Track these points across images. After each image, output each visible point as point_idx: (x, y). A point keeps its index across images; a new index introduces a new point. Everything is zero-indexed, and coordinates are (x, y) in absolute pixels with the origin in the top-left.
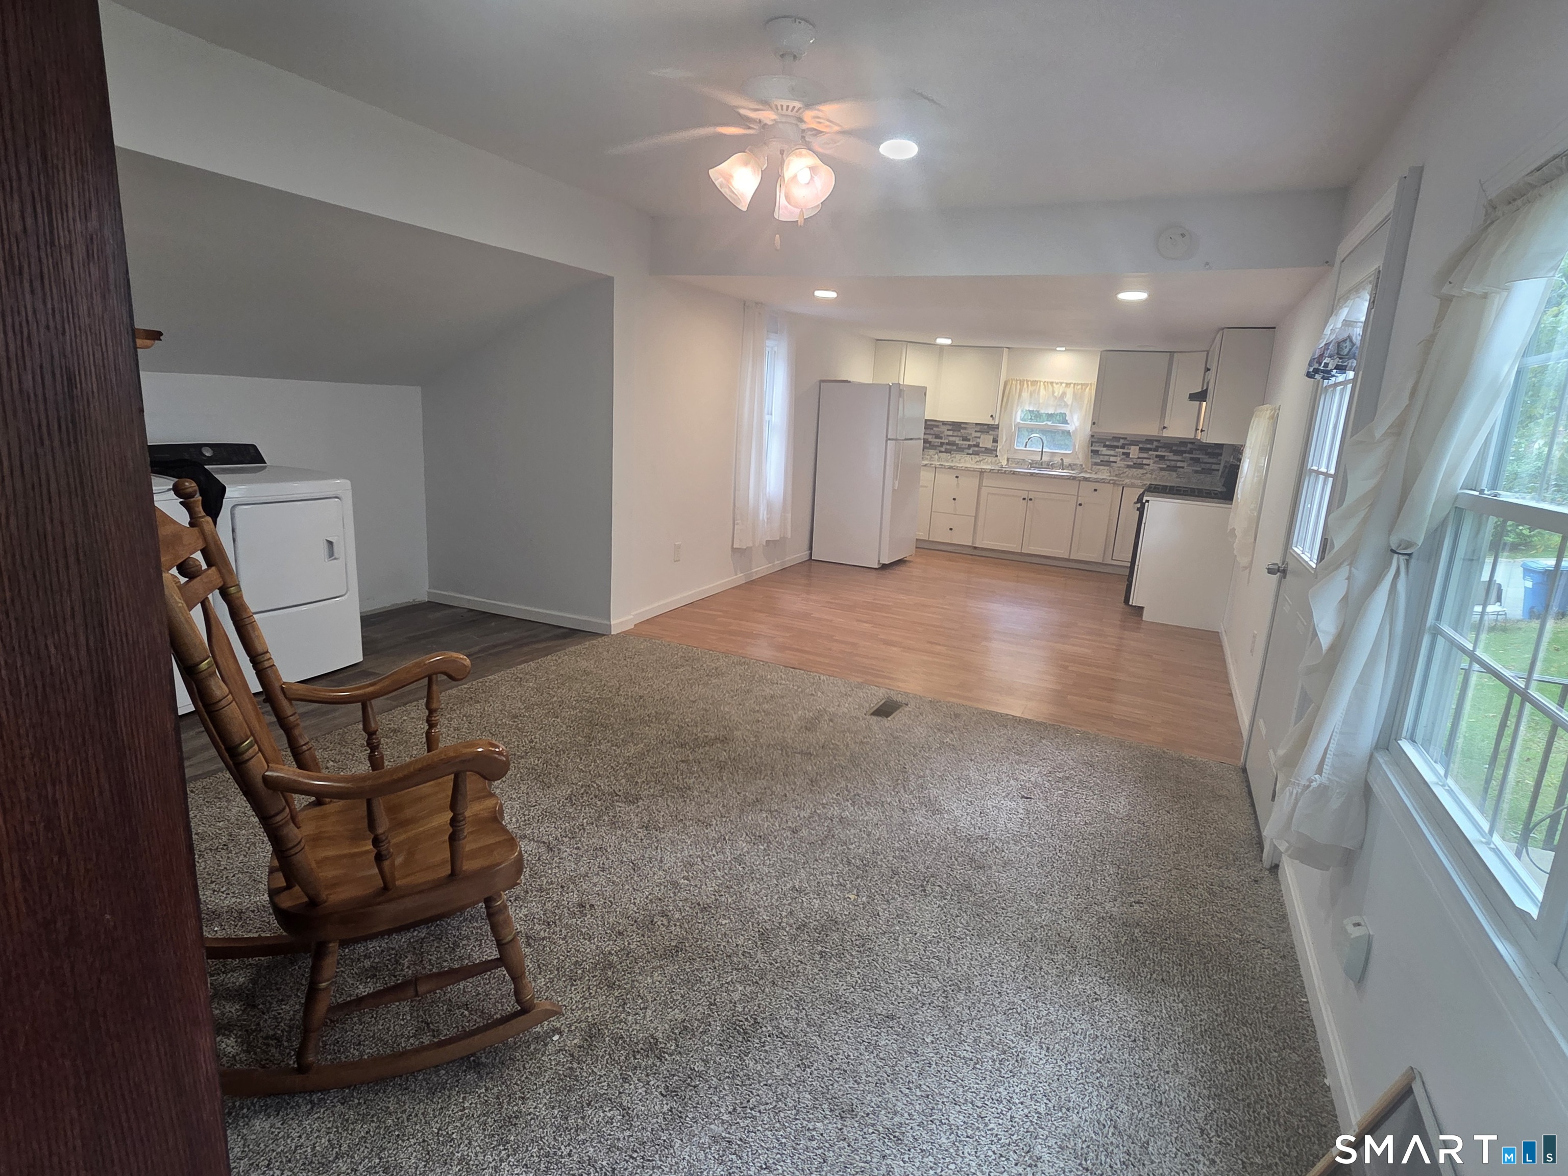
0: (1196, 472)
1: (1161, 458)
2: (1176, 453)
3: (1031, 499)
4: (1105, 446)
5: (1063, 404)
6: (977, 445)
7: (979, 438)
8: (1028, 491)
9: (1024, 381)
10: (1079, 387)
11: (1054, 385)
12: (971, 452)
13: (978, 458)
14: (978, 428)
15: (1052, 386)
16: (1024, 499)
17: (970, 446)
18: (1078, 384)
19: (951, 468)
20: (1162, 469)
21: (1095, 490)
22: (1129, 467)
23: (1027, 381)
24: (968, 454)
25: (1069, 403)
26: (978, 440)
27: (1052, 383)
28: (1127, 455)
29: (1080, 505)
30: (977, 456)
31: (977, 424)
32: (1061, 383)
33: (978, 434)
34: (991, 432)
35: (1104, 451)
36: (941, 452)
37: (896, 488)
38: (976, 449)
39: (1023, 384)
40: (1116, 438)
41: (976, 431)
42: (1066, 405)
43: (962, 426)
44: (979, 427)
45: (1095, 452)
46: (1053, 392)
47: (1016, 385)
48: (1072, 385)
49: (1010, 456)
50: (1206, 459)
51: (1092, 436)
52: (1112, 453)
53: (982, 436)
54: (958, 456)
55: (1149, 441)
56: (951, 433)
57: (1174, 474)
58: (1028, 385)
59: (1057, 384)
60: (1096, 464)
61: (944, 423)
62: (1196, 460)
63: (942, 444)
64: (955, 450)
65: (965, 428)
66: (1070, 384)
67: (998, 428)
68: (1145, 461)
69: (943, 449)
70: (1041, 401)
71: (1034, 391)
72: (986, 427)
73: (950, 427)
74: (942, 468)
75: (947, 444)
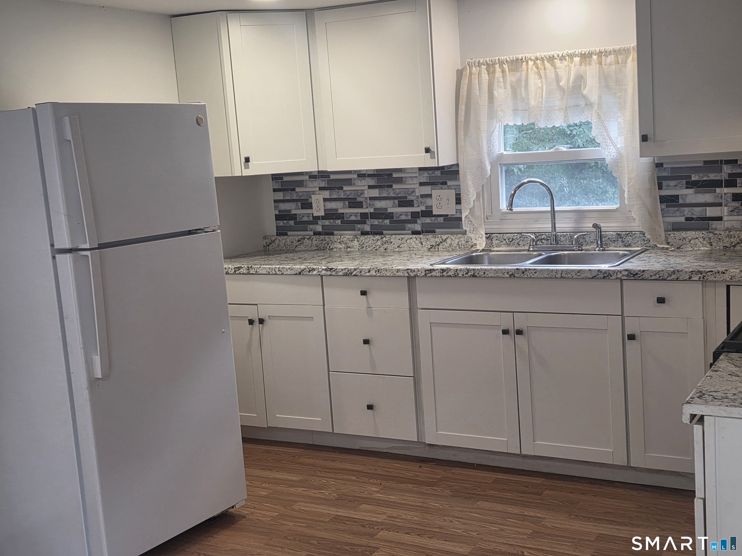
3: (519, 332)
4: (690, 184)
5: (582, 103)
6: (428, 213)
7: (430, 196)
8: (513, 312)
9: (494, 64)
10: (611, 58)
11: (557, 62)
12: (418, 227)
13: (432, 240)
14: (424, 177)
15: (553, 65)
16: (505, 332)
17: (415, 216)
18: (607, 53)
19: (348, 274)
21: (661, 300)
23: (501, 63)
24: (415, 233)
25: (594, 98)
26: (428, 201)
27: (551, 59)
29: (632, 337)
30: (430, 236)
31: (421, 169)
32: (571, 56)
33: (426, 190)
34: (449, 183)
35: (691, 196)
36: (364, 233)
38: (428, 220)
39: (494, 72)
40: (713, 164)
41: (421, 184)
42: (589, 105)
43: (395, 175)
44: (426, 174)
45: (670, 202)
46: (558, 79)
47: (479, 74)
48: (595, 57)
51: (659, 165)
52: (708, 198)
53: (436, 193)
54: (396, 240)
56: (375, 193)
58: (503, 71)
59: (562, 58)
60: (677, 227)
61: (361, 175)
63: (364, 216)
64: (388, 228)
65: (400, 180)
66: (590, 54)
67: (457, 172)
69: (367, 228)
70: (533, 103)
71: (519, 80)
72: (438, 173)
73: (372, 182)
74: (331, 275)
75: (374, 216)
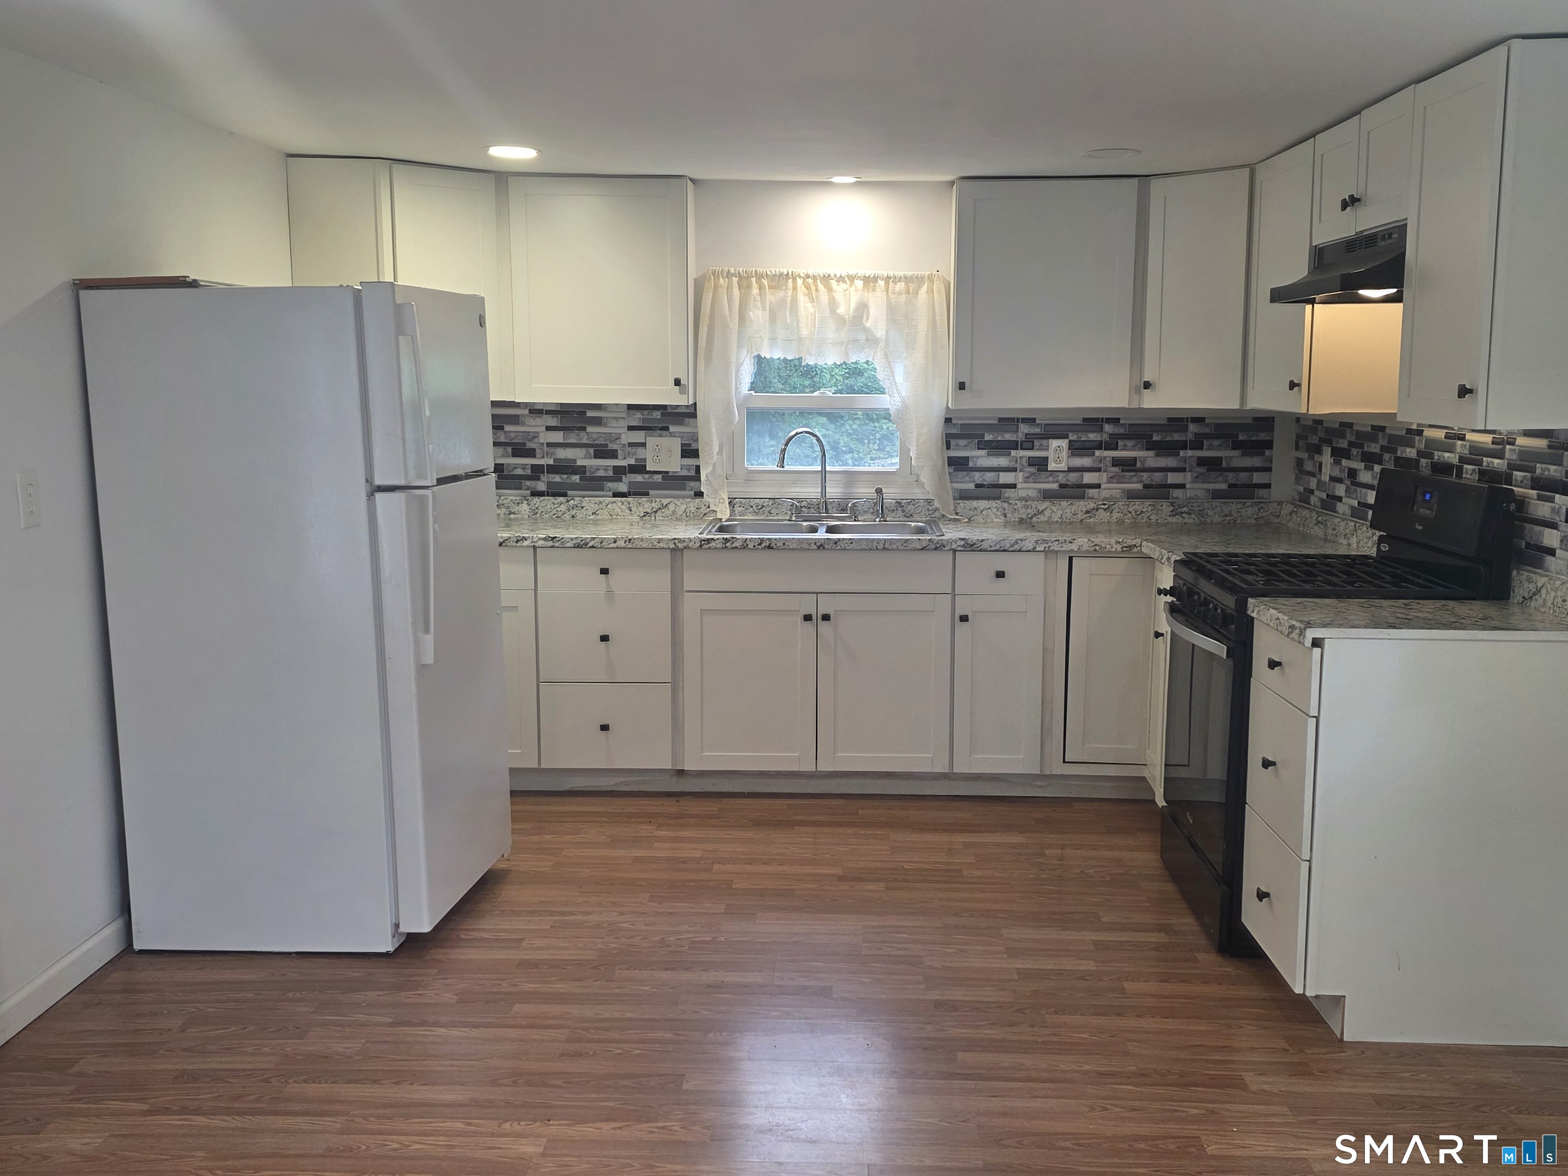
0: (1216, 495)
1: (1127, 465)
2: (1163, 448)
3: (826, 618)
4: (982, 445)
5: (862, 337)
6: (639, 468)
7: (643, 445)
8: (817, 593)
9: (749, 277)
10: (901, 286)
11: (834, 283)
12: (623, 487)
13: (646, 504)
14: (636, 419)
15: (828, 287)
16: (807, 618)
17: (619, 472)
18: (896, 280)
19: (581, 545)
20: (1131, 496)
21: (1000, 575)
22: (1047, 495)
23: (759, 277)
24: (616, 495)
25: (880, 333)
26: (640, 453)
27: (826, 279)
28: (1041, 464)
29: (964, 619)
30: (644, 499)
31: (630, 407)
32: (852, 278)
33: (638, 437)
34: (672, 429)
35: (982, 458)
36: (536, 494)
37: (429, 659)
38: (639, 478)
39: (749, 287)
40: (1008, 422)
41: (631, 428)
42: (872, 341)
43: (590, 414)
44: (638, 415)
45: (958, 464)
46: (833, 305)
47: (729, 287)
48: (881, 283)
49: (740, 491)
50: (1236, 458)
51: (948, 420)
52: (1002, 461)
53: (652, 441)
54: (590, 503)
55: (1093, 421)
56: (558, 437)
57: (1166, 507)
58: (761, 288)
59: (841, 279)
60: (964, 496)
61: (536, 411)
62: (1212, 465)
63: (537, 471)
64: (575, 487)
65: (598, 421)
66: (875, 279)
67: (694, 415)
68: (1088, 478)
69: (541, 486)
70: (805, 332)
71: (783, 301)
72: (657, 415)
73: (553, 421)
74: (552, 547)
75: (552, 469)
